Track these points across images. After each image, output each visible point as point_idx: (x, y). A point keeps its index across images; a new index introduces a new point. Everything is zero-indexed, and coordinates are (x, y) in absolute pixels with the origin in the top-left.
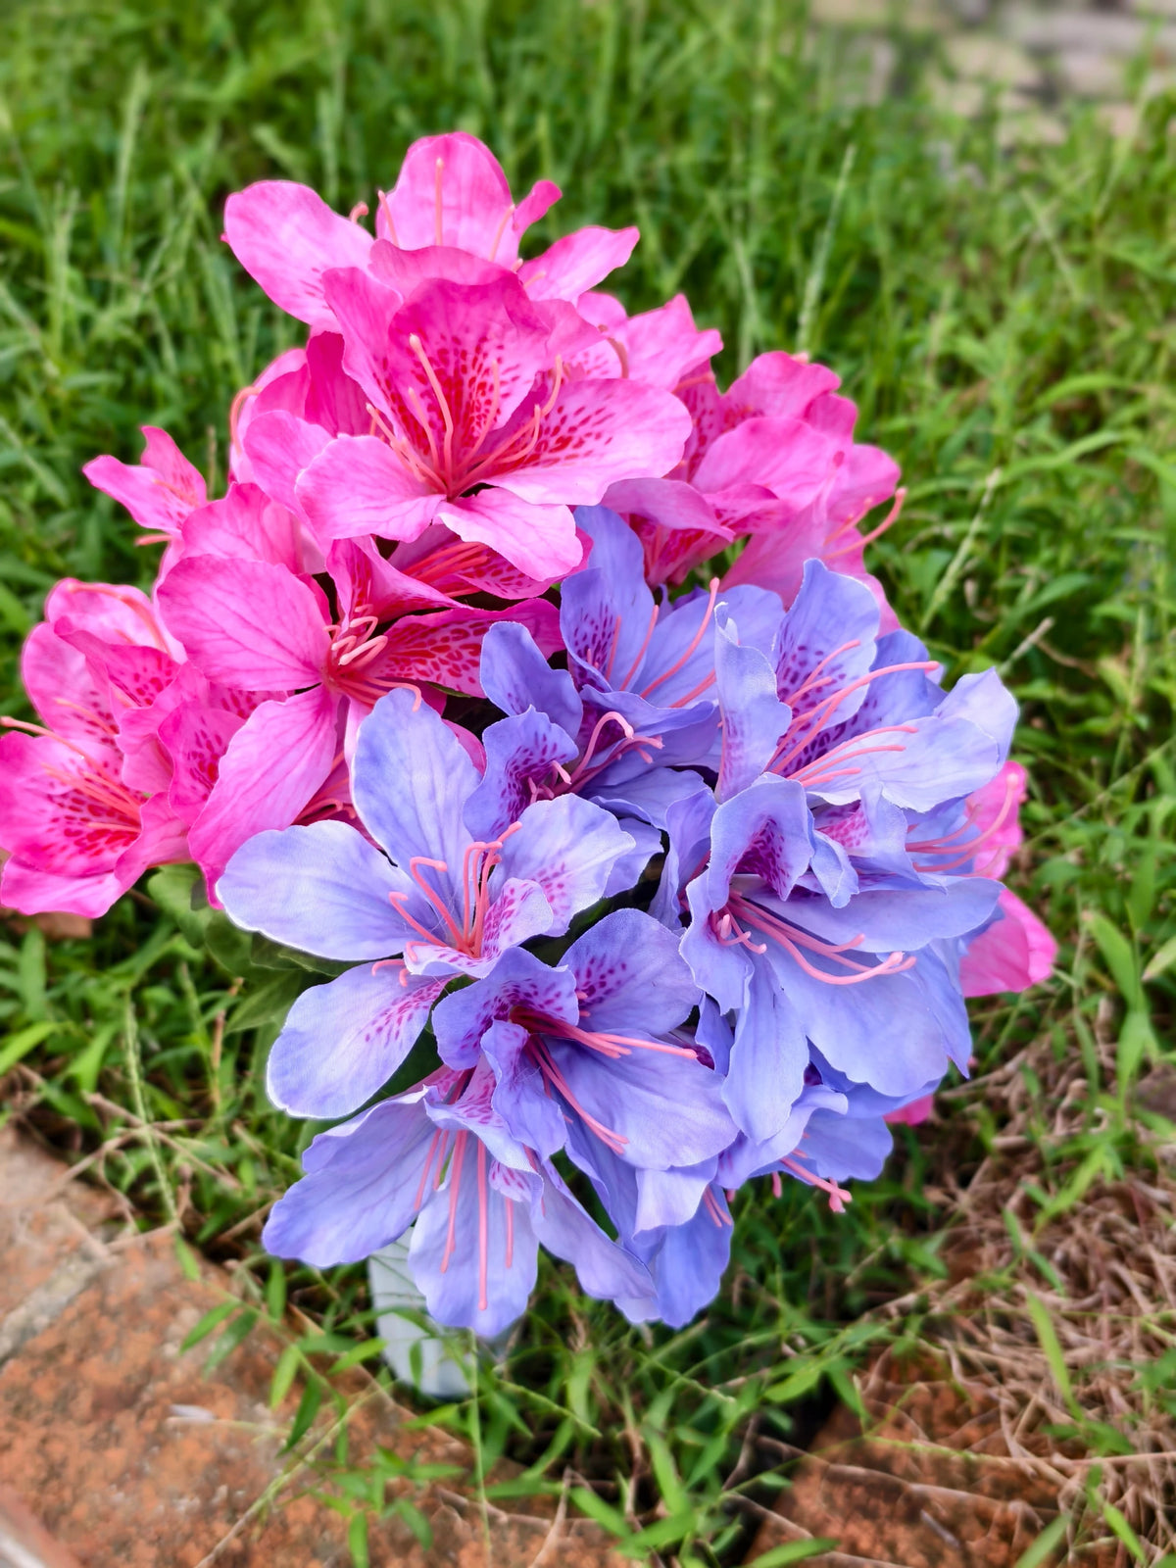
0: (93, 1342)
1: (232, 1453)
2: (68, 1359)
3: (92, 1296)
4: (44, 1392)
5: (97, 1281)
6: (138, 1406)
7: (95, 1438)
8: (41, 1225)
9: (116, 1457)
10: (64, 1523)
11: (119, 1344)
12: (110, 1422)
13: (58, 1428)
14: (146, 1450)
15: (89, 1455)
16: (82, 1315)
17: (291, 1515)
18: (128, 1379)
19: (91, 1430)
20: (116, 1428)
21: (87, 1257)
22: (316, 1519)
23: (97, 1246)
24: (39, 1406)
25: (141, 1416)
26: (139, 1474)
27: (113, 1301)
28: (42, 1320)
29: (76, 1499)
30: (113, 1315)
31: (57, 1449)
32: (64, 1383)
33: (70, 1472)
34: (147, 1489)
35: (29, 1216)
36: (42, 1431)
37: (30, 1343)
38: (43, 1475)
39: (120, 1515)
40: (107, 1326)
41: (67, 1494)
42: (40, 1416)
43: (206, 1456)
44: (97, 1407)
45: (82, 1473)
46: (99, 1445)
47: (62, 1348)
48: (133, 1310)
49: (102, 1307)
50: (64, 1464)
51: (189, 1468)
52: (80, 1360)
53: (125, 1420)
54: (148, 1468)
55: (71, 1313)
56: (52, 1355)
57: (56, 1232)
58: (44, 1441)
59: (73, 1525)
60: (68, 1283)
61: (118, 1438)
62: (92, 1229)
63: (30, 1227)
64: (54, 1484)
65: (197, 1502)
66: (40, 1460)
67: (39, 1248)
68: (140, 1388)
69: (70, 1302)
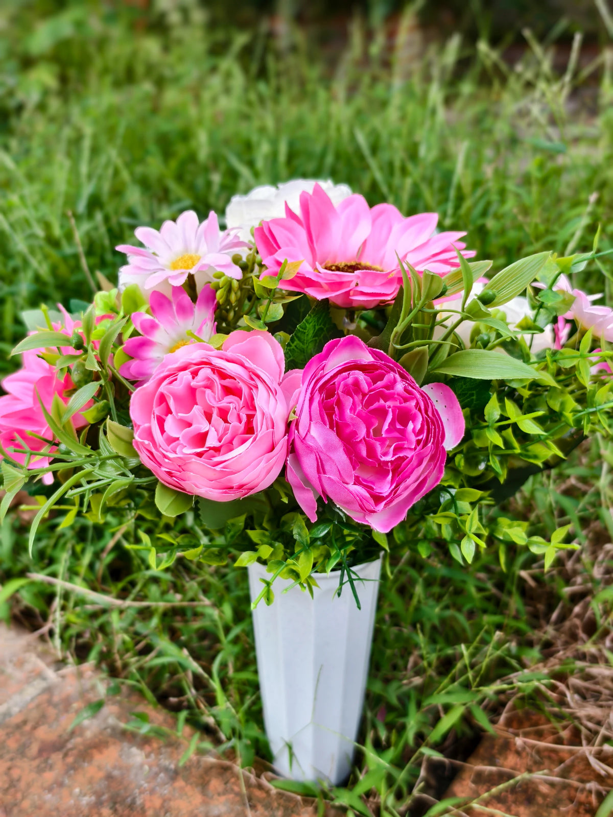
0: (42, 719)
1: (116, 773)
2: (28, 728)
3: (45, 697)
4: (12, 744)
5: (49, 690)
6: (65, 750)
7: (38, 766)
8: (20, 664)
9: (49, 776)
10: (15, 811)
11: (57, 719)
12: (48, 758)
13: (18, 762)
14: (67, 772)
15: (34, 775)
16: (38, 706)
17: (148, 805)
18: (60, 736)
19: (35, 763)
20: (50, 761)
21: (44, 679)
22: (162, 806)
23: (51, 674)
24: (8, 752)
25: (66, 755)
26: (61, 785)
27: (56, 699)
28: (16, 710)
29: (23, 798)
30: (55, 706)
31: (15, 773)
32: (24, 739)
33: (22, 785)
34: (65, 792)
35: (15, 659)
36: (9, 764)
37: (7, 720)
38: (6, 786)
39: (48, 806)
40: (52, 712)
41: (19, 796)
42: (7, 756)
43: (101, 774)
44: (41, 751)
45: (29, 785)
46: (40, 770)
47: (25, 722)
48: (67, 703)
49: (50, 702)
50: (19, 780)
51: (90, 782)
52: (34, 728)
53: (56, 758)
54: (67, 781)
55: (33, 705)
56: (19, 727)
57: (28, 667)
58: (9, 769)
59: (20, 811)
60: (32, 691)
61: (51, 768)
62: (48, 665)
63: (15, 665)
64: (12, 790)
65: (93, 798)
66: (5, 778)
67: (19, 675)
68: (67, 741)
69: (33, 699)
